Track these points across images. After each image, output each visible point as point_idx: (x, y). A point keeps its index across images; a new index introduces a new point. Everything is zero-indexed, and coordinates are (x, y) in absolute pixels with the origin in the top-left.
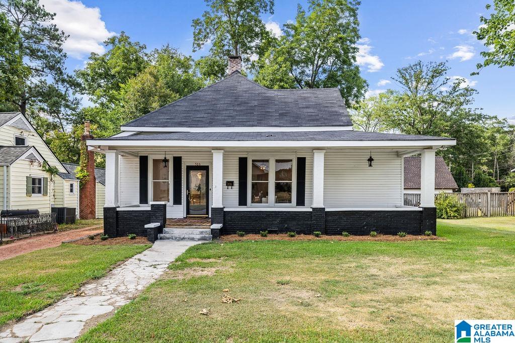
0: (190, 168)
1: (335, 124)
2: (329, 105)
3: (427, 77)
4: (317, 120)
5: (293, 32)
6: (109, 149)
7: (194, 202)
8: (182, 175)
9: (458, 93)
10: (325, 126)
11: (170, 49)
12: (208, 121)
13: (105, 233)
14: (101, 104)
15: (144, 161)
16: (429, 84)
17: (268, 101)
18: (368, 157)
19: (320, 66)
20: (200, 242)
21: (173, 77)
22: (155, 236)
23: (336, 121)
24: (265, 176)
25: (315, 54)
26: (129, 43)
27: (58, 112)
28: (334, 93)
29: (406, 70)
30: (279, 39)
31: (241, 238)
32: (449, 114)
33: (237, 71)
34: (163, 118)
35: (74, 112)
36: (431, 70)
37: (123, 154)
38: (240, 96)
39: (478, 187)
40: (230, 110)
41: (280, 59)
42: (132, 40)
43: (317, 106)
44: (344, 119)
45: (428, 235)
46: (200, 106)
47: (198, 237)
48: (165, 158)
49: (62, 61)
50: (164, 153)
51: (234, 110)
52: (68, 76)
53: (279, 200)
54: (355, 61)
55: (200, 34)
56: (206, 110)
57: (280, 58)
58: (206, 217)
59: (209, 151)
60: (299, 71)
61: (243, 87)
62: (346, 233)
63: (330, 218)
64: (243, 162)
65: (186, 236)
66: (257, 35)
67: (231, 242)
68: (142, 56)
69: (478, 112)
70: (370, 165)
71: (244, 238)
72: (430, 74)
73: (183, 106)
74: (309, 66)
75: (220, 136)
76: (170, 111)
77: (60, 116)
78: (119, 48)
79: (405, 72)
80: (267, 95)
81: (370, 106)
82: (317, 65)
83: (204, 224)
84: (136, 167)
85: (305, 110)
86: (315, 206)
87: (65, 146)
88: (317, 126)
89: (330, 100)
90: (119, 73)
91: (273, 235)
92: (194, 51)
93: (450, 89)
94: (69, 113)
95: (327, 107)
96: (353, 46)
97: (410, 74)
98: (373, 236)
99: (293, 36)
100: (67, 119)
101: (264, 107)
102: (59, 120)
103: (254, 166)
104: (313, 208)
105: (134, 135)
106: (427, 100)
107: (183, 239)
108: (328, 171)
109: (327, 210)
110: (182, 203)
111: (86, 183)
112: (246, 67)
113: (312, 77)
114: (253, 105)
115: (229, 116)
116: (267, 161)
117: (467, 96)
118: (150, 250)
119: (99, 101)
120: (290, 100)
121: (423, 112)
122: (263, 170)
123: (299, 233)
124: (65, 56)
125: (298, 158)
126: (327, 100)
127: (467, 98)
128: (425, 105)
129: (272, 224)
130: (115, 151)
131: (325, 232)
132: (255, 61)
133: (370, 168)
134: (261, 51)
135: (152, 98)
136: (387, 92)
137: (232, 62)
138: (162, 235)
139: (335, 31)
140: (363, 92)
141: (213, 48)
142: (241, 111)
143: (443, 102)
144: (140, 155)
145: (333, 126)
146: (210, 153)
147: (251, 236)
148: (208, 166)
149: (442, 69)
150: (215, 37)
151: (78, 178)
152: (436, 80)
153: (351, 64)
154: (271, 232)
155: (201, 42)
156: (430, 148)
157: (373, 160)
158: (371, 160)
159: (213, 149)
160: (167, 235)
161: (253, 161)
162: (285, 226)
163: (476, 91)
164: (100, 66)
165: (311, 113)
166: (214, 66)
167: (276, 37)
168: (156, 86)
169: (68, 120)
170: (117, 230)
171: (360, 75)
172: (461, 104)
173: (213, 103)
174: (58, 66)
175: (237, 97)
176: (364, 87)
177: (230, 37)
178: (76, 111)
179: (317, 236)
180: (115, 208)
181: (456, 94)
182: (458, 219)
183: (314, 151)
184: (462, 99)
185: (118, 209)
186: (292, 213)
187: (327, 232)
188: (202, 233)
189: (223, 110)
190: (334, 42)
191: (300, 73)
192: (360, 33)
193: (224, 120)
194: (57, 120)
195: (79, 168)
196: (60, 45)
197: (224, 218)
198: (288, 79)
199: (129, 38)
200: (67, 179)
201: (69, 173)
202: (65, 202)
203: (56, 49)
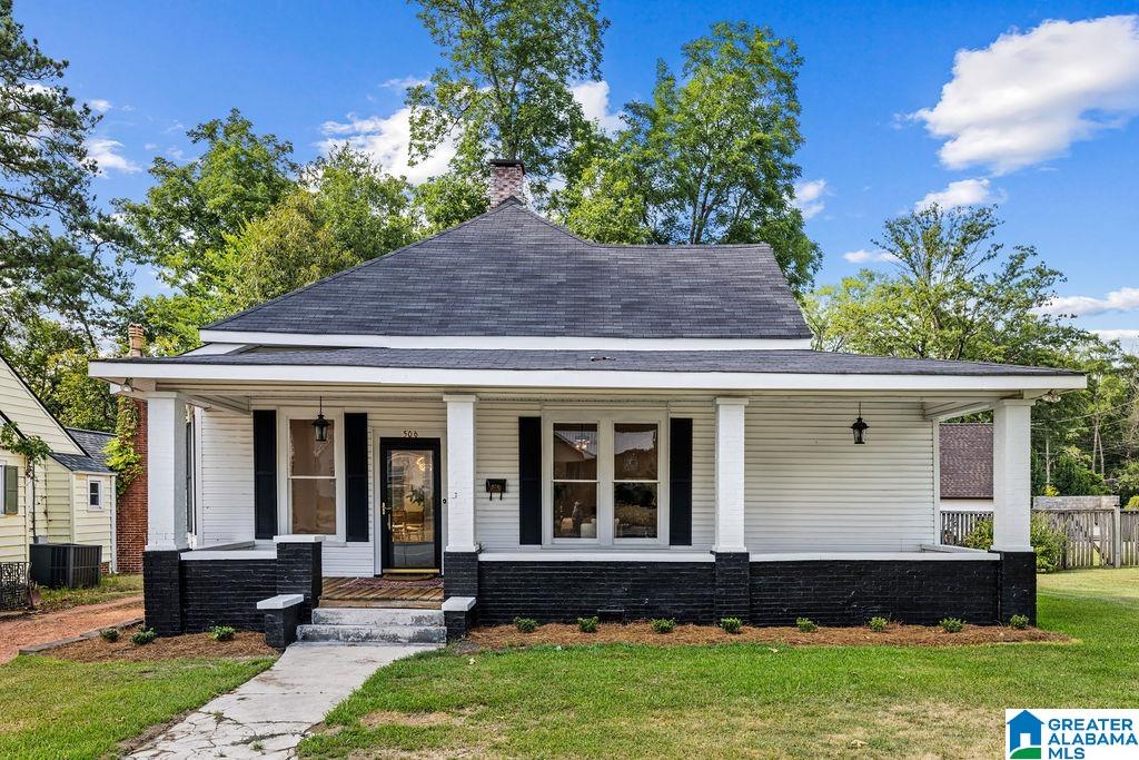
0: (388, 445)
1: (767, 332)
2: (748, 285)
3: (952, 241)
4: (720, 322)
5: (648, 126)
6: (157, 389)
7: (408, 532)
8: (370, 461)
9: (1020, 279)
10: (742, 337)
11: (351, 154)
12: (437, 320)
13: (150, 620)
14: (185, 287)
15: (264, 425)
16: (956, 256)
17: (593, 272)
18: (854, 419)
19: (710, 209)
20: (412, 650)
21: (359, 222)
22: (288, 630)
23: (768, 324)
24: (589, 466)
25: (698, 178)
26: (252, 139)
27: (82, 306)
28: (760, 256)
29: (905, 223)
30: (615, 139)
31: (526, 638)
32: (1000, 327)
33: (513, 198)
34: (316, 310)
35: (120, 308)
36: (959, 225)
37: (208, 405)
38: (522, 259)
39: (1067, 494)
40: (495, 292)
41: (620, 185)
42: (258, 131)
43: (719, 285)
44: (788, 320)
45: (1021, 627)
46: (415, 282)
47: (409, 632)
48: (321, 416)
49: (84, 179)
50: (318, 403)
51: (504, 293)
52: (100, 216)
53: (626, 529)
54: (792, 197)
55: (426, 123)
56: (431, 291)
57: (619, 183)
58: (436, 575)
59: (437, 398)
60: (661, 217)
61: (527, 237)
62: (806, 622)
63: (762, 580)
64: (529, 430)
65: (376, 632)
66: (561, 128)
67: (498, 652)
68: (282, 170)
69: (1064, 324)
70: (859, 441)
71: (535, 637)
72: (959, 235)
73: (371, 281)
74: (687, 207)
75: (466, 358)
76: (336, 291)
77: (87, 315)
78: (225, 148)
79: (903, 230)
80: (590, 258)
81: (822, 306)
82: (704, 206)
83: (425, 597)
84: (245, 440)
85: (689, 297)
86: (722, 547)
87: (95, 388)
88: (722, 337)
89: (751, 274)
90: (225, 208)
91: (613, 626)
92: (412, 164)
93: (1001, 271)
94: (108, 311)
95: (744, 290)
96: (786, 160)
97: (912, 234)
98: (878, 629)
99: (648, 134)
100: (104, 324)
101: (584, 286)
102: (83, 326)
103: (559, 443)
104: (717, 555)
105: (240, 352)
106: (953, 294)
107: (367, 638)
108: (757, 456)
109: (754, 558)
110: (371, 537)
111: (133, 482)
112: (536, 204)
113: (692, 234)
114: (555, 282)
115: (491, 309)
116: (593, 427)
117: (1041, 287)
118: (263, 680)
119: (183, 282)
120: (647, 272)
121: (942, 321)
122: (579, 453)
123: (682, 621)
124: (94, 168)
125: (672, 420)
126: (742, 274)
127: (1041, 292)
128: (948, 306)
129: (610, 596)
130: (174, 394)
131: (750, 618)
132: (558, 193)
133: (860, 447)
134: (573, 169)
135: (302, 269)
136: (861, 276)
137: (500, 176)
138: (308, 628)
139: (744, 125)
140: (810, 271)
141: (458, 158)
142: (523, 295)
143: (988, 298)
144: (253, 408)
145: (762, 337)
146: (440, 405)
147: (552, 633)
148: (439, 439)
149: (986, 223)
150: (462, 131)
151: (111, 469)
152: (971, 248)
153: (782, 205)
154: (606, 618)
155: (428, 143)
156: (1017, 395)
157: (865, 427)
158: (860, 426)
159: (447, 393)
160: (323, 627)
161: (557, 427)
162: (641, 602)
163: (1061, 275)
164: (178, 192)
165: (703, 303)
166: (459, 200)
167: (608, 135)
168: (313, 240)
169: (105, 326)
170: (182, 612)
171: (804, 230)
172: (1029, 303)
173: (451, 274)
174: (74, 192)
175: (513, 261)
176: (812, 258)
177: (497, 132)
178: (125, 305)
179: (731, 629)
180: (175, 554)
181: (1015, 281)
182: (1048, 572)
183: (719, 401)
184: (1030, 293)
185: (185, 556)
186: (660, 567)
187: (755, 619)
188: (419, 621)
189: (476, 294)
190: (743, 150)
191: (664, 223)
192: (802, 131)
193: (480, 318)
194: (77, 325)
195: (116, 443)
196: (79, 139)
197: (479, 581)
198: (638, 235)
199: (250, 125)
200: (80, 472)
201: (87, 455)
202: (77, 530)
203: (70, 149)
